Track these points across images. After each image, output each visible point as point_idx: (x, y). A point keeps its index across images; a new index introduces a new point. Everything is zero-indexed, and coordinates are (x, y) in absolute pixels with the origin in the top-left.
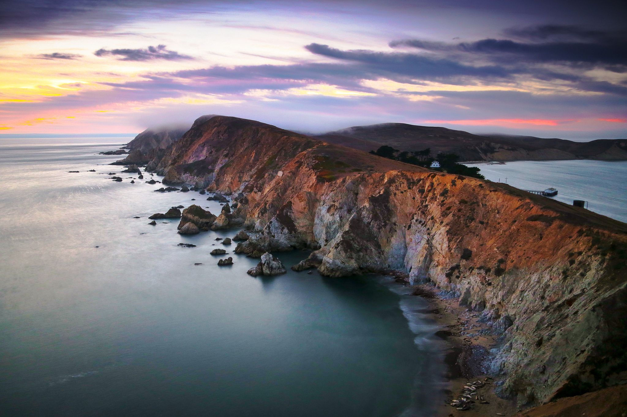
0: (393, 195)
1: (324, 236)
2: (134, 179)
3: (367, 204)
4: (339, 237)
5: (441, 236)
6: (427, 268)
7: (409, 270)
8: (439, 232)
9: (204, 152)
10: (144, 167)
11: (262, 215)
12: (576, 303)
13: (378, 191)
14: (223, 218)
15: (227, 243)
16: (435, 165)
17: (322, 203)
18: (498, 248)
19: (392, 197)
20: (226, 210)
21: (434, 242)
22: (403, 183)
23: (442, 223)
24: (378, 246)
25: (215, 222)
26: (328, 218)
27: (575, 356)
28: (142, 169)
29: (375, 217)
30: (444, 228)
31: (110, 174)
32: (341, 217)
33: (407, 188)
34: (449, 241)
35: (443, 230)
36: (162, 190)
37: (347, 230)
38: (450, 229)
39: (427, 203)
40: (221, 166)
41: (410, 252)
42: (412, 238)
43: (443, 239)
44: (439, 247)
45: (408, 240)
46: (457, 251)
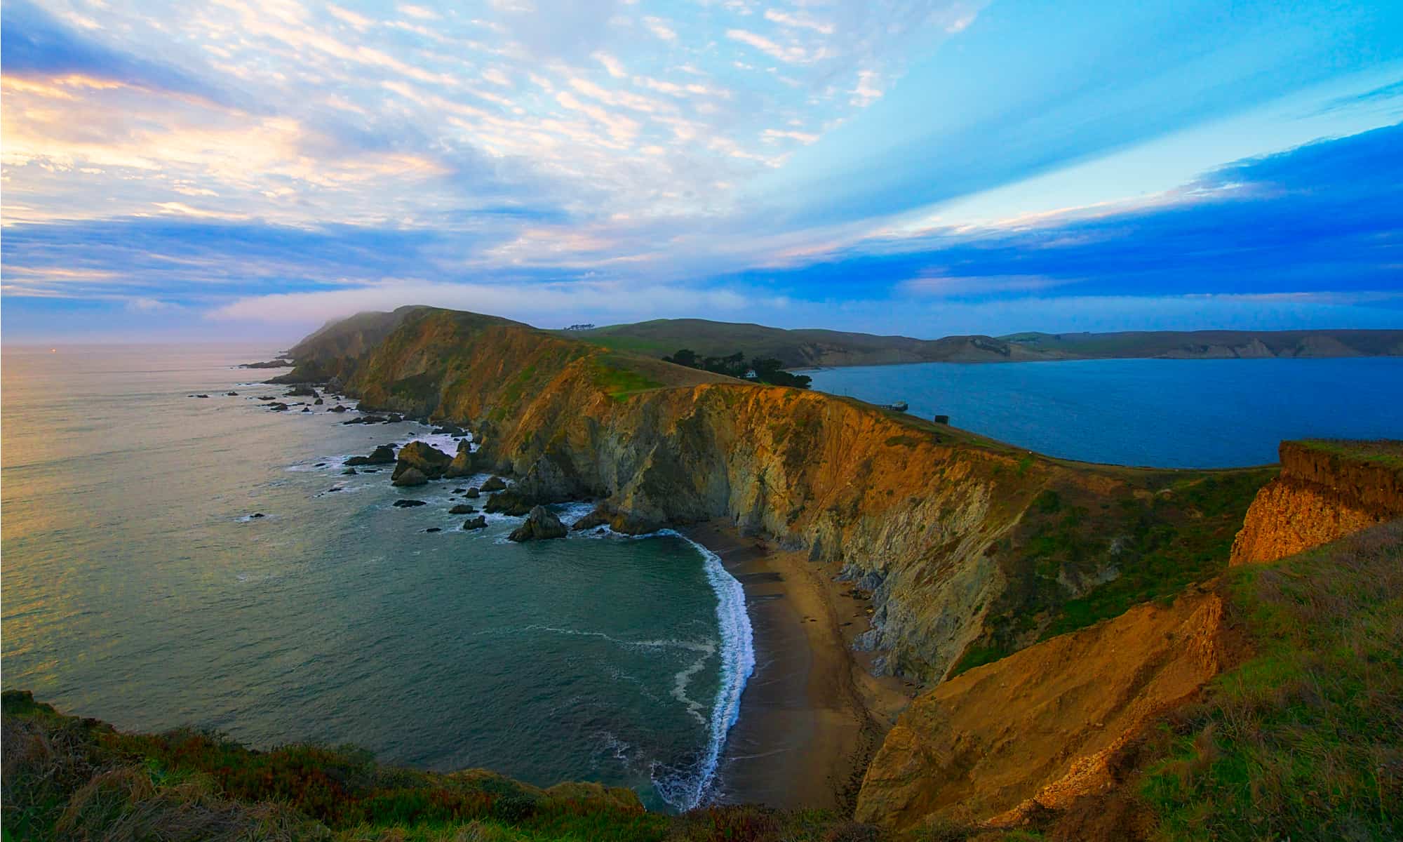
0: (707, 416)
1: (615, 478)
2: (308, 405)
3: (673, 431)
4: (639, 477)
5: (775, 469)
6: (760, 515)
7: (735, 518)
8: (773, 464)
9: (424, 362)
10: (322, 386)
11: (523, 452)
12: (960, 547)
13: (686, 413)
14: (463, 459)
15: (473, 495)
16: (752, 374)
17: (609, 432)
18: (851, 482)
19: (706, 419)
20: (464, 446)
21: (766, 477)
22: (720, 401)
23: (775, 452)
24: (692, 489)
25: (451, 465)
26: (620, 451)
27: (970, 615)
28: (319, 391)
29: (687, 448)
30: (779, 458)
31: (265, 399)
32: (637, 450)
33: (724, 408)
34: (788, 475)
35: (778, 460)
36: (357, 421)
37: (649, 467)
38: (787, 460)
39: (753, 425)
40: (450, 383)
41: (736, 493)
42: (737, 474)
43: (779, 474)
44: (774, 484)
45: (730, 476)
46: (798, 489)
